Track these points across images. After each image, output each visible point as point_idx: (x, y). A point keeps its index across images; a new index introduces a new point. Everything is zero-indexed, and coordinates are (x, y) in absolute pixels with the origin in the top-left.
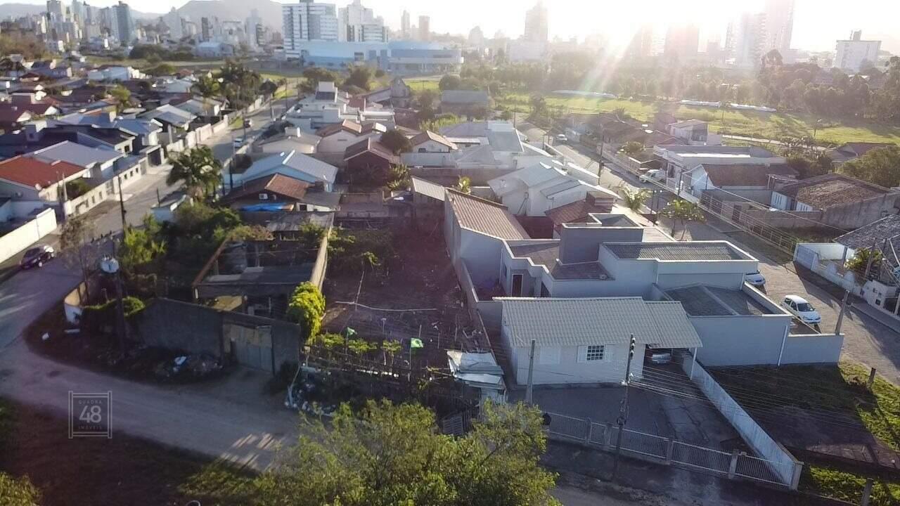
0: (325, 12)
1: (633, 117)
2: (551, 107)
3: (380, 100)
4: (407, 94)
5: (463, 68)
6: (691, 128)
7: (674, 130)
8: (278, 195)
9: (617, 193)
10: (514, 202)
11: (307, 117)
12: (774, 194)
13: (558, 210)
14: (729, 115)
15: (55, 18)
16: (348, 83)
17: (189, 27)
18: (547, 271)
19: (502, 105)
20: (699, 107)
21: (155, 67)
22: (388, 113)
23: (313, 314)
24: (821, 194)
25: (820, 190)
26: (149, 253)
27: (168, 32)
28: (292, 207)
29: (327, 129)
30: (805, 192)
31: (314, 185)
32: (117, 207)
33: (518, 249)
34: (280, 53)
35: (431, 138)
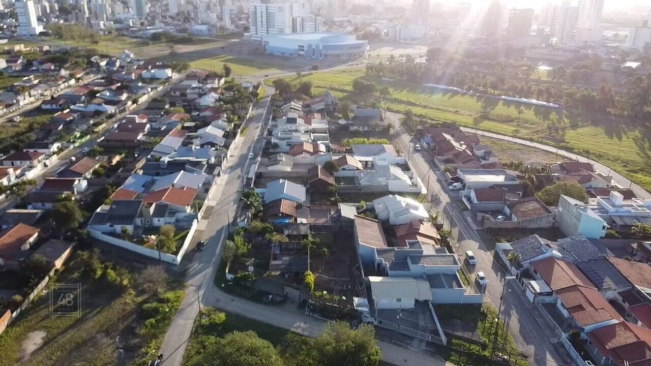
0: (277, 11)
3: (319, 109)
4: (334, 102)
8: (286, 214)
10: (382, 215)
11: (284, 139)
12: (506, 206)
13: (399, 227)
16: (299, 91)
18: (388, 266)
22: (324, 125)
23: (312, 284)
25: (525, 207)
28: (291, 220)
30: (519, 207)
31: (298, 204)
32: (214, 210)
33: (380, 252)
34: (248, 36)
35: (348, 163)
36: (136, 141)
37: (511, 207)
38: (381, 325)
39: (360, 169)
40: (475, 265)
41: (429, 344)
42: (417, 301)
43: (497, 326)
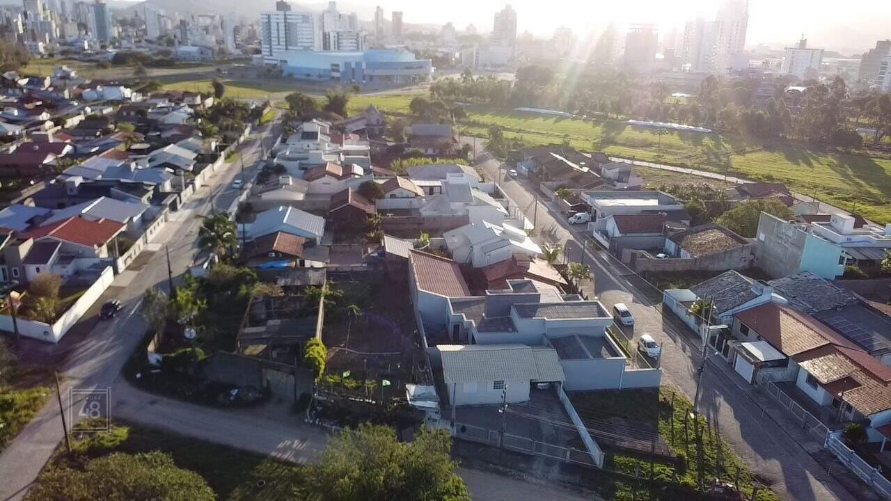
0: (301, 21)
3: (356, 130)
4: (380, 123)
5: (433, 82)
6: (617, 170)
7: (605, 171)
8: (283, 254)
10: (461, 255)
11: (295, 160)
12: (667, 241)
13: (491, 267)
14: (667, 139)
15: (32, 16)
16: (327, 109)
17: (165, 22)
18: (474, 325)
19: (467, 130)
20: (643, 128)
21: (145, 85)
22: (365, 146)
23: (321, 361)
24: (699, 242)
25: (700, 239)
26: (196, 309)
27: (144, 27)
28: (294, 263)
29: (312, 172)
30: (688, 239)
31: (308, 241)
32: (153, 257)
33: (458, 305)
34: (259, 59)
35: (400, 186)
36: (40, 166)
37: (678, 238)
38: (464, 436)
39: (420, 196)
40: (632, 326)
41: (566, 468)
42: (533, 385)
43: (696, 426)
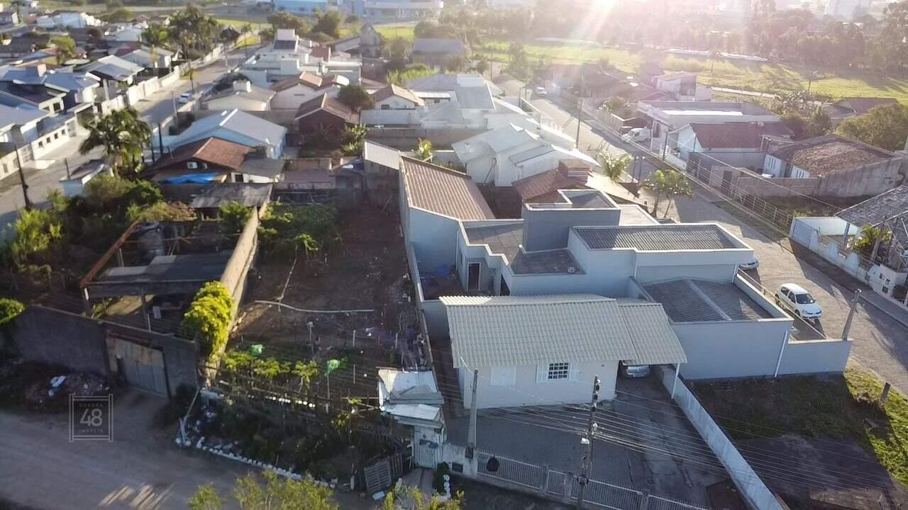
1: (618, 68)
2: (532, 55)
3: (348, 49)
5: (442, 13)
6: (678, 81)
7: (661, 83)
9: (596, 159)
11: (262, 69)
12: (768, 157)
13: (527, 181)
14: (719, 66)
16: (316, 30)
18: (507, 263)
19: (480, 55)
20: (687, 56)
21: (112, 13)
22: (356, 63)
23: (215, 325)
24: (819, 157)
25: (818, 154)
26: (46, 238)
28: (224, 178)
29: (282, 83)
30: (801, 154)
31: (254, 150)
32: (34, 176)
33: (476, 232)
35: (395, 93)
37: (784, 154)
38: (493, 478)
39: (421, 108)
42: (623, 371)
